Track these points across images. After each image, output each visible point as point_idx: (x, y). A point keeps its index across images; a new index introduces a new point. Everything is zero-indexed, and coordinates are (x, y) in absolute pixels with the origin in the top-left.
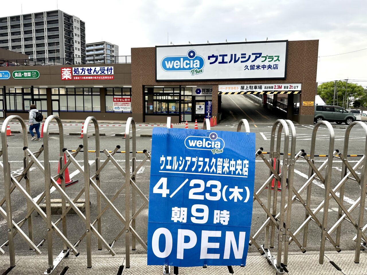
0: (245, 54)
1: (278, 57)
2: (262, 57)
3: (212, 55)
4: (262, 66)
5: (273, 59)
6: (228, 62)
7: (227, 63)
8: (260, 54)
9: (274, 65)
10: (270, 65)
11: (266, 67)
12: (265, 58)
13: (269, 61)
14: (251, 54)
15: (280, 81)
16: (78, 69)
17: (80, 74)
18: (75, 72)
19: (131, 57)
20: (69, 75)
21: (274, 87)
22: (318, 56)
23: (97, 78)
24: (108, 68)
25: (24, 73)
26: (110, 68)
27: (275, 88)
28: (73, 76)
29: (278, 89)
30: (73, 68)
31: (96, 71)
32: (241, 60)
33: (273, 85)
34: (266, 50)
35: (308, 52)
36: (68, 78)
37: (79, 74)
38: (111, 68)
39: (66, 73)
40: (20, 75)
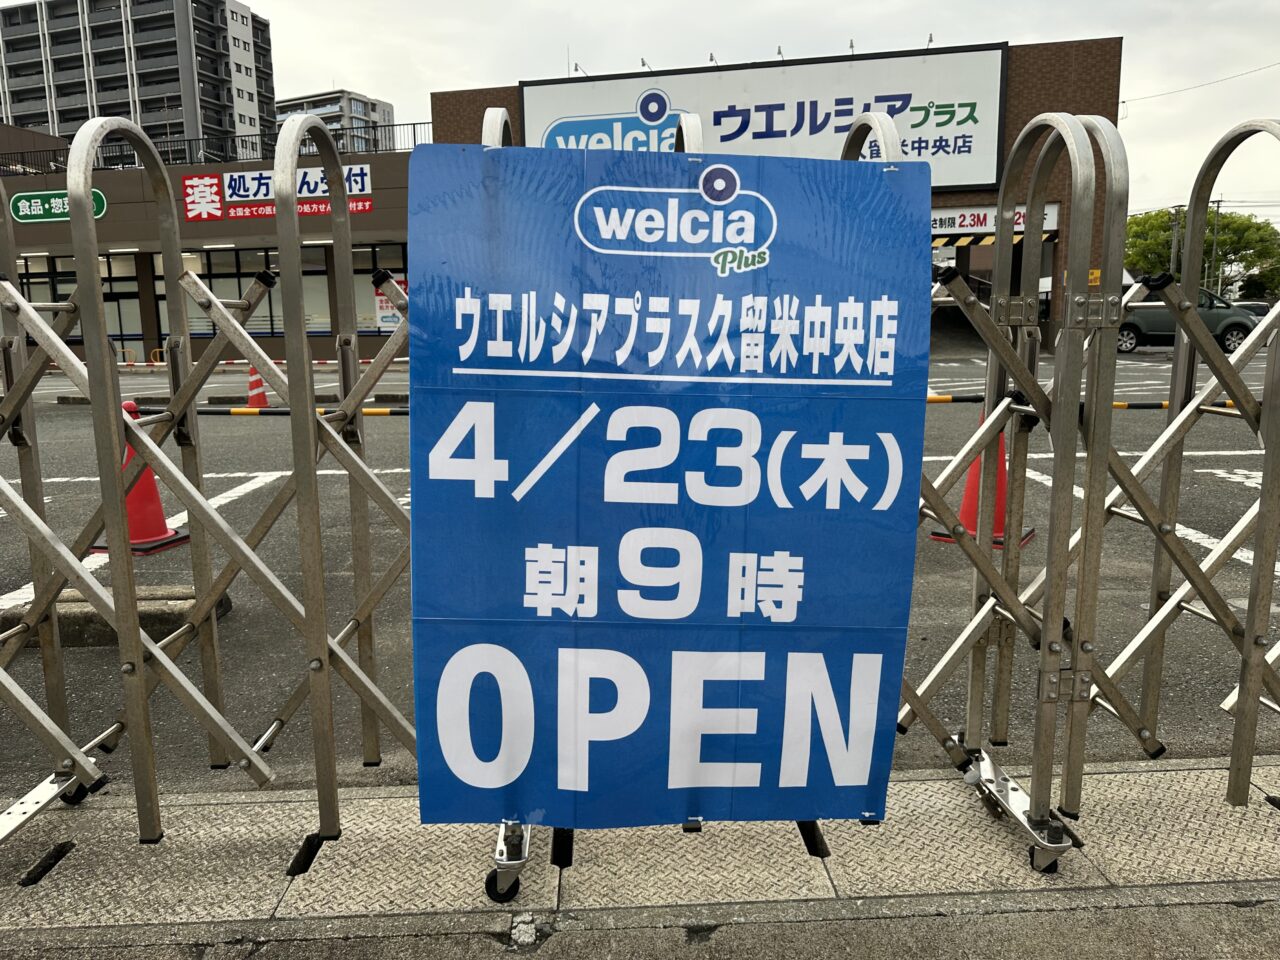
0: (849, 101)
1: (973, 106)
2: (913, 109)
3: (729, 107)
4: (913, 142)
5: (953, 114)
6: (789, 133)
7: (782, 134)
8: (906, 99)
9: (956, 138)
10: (941, 139)
11: (926, 148)
12: (923, 113)
13: (938, 125)
14: (872, 101)
15: (977, 199)
16: (243, 177)
17: (252, 198)
18: (234, 189)
19: (431, 125)
20: (213, 202)
21: (958, 221)
22: (1121, 100)
23: (311, 208)
24: (351, 170)
25: (53, 200)
26: (359, 172)
27: (961, 226)
28: (225, 206)
29: (972, 226)
30: (227, 177)
31: (308, 184)
32: (835, 121)
33: (955, 214)
34: (927, 83)
35: (1084, 85)
36: (209, 214)
37: (248, 196)
38: (362, 169)
39: (202, 194)
40: (37, 208)
